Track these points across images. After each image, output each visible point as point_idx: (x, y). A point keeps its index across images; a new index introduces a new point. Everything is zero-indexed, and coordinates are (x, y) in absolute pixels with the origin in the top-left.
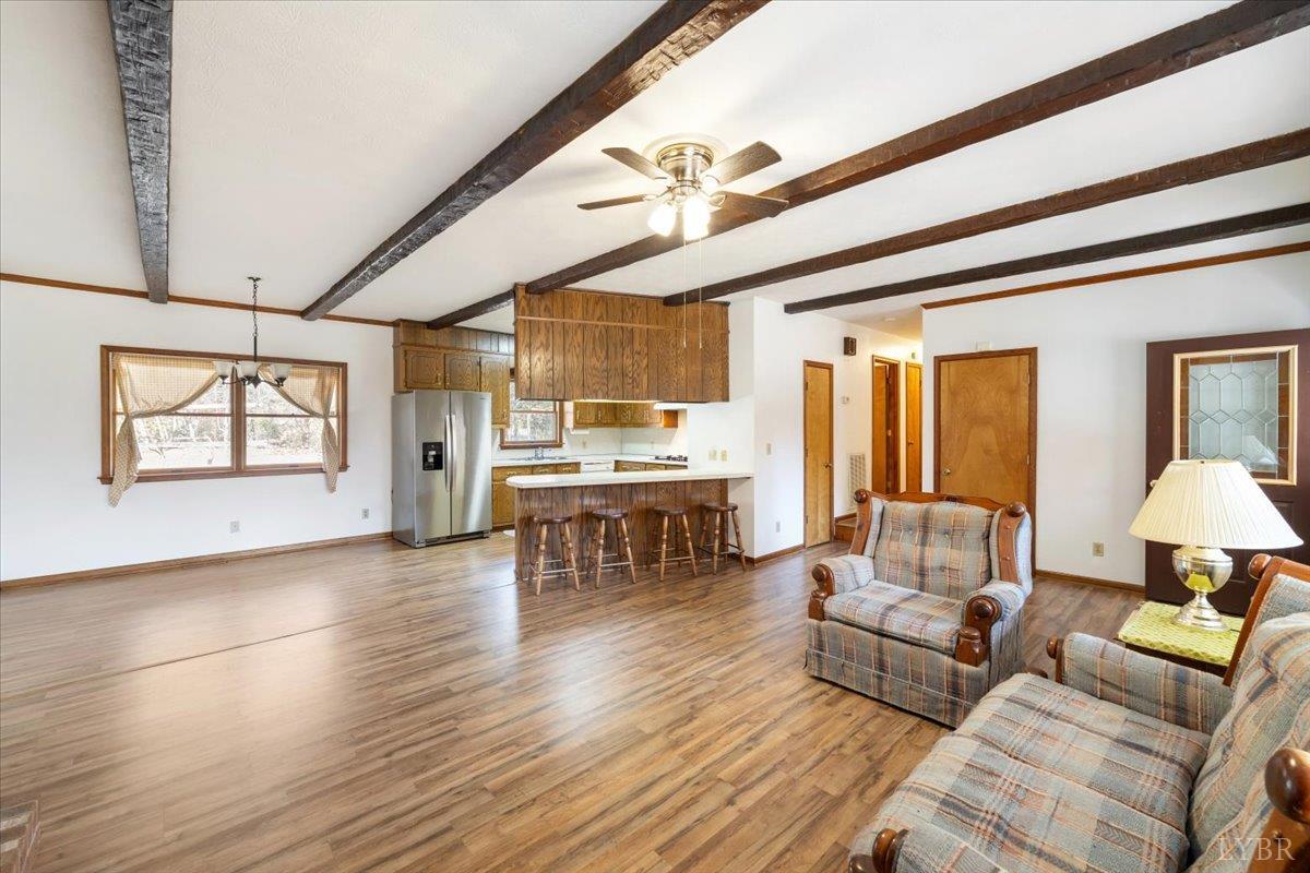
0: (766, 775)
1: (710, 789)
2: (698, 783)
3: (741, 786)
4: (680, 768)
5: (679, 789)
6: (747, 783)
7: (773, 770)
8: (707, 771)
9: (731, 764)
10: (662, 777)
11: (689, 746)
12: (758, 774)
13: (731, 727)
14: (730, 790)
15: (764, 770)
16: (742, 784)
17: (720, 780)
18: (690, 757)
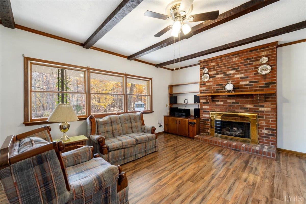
0: (158, 172)
1: (170, 169)
2: (173, 170)
3: (164, 169)
4: (177, 172)
5: (177, 169)
6: (163, 170)
7: (156, 173)
8: (171, 172)
9: (166, 174)
10: (181, 171)
11: (176, 178)
12: (160, 172)
13: (166, 183)
14: (166, 169)
15: (158, 173)
16: (164, 170)
17: (168, 171)
18: (176, 175)
